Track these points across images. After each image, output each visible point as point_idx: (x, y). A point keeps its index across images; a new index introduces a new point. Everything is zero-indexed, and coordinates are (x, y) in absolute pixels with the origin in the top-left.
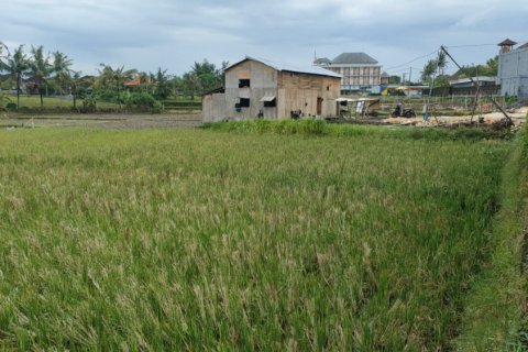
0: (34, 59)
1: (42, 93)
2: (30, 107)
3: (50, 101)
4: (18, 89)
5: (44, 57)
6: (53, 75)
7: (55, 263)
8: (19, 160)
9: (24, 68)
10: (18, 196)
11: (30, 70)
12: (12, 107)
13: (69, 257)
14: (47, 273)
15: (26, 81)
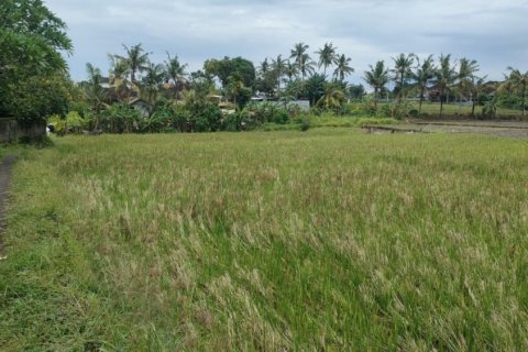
0: (440, 67)
1: (443, 100)
2: (430, 113)
3: (450, 108)
4: (422, 96)
5: (451, 65)
6: (457, 81)
7: (434, 263)
8: (414, 162)
9: (430, 77)
10: (409, 194)
11: (435, 79)
12: (414, 113)
13: (448, 260)
14: (425, 270)
15: (429, 89)
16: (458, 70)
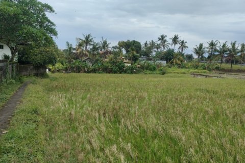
0: (231, 47)
1: (232, 62)
2: (226, 69)
3: (235, 66)
4: (222, 60)
5: (236, 46)
6: (240, 54)
7: (221, 147)
8: (215, 93)
9: (226, 51)
10: (211, 109)
11: (228, 52)
12: (217, 68)
13: (229, 145)
14: (216, 150)
15: (225, 57)
16: (239, 48)
